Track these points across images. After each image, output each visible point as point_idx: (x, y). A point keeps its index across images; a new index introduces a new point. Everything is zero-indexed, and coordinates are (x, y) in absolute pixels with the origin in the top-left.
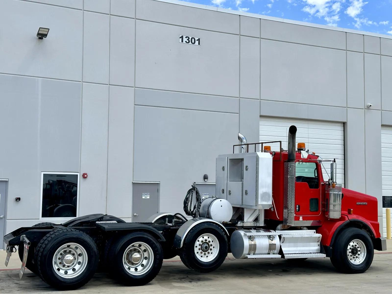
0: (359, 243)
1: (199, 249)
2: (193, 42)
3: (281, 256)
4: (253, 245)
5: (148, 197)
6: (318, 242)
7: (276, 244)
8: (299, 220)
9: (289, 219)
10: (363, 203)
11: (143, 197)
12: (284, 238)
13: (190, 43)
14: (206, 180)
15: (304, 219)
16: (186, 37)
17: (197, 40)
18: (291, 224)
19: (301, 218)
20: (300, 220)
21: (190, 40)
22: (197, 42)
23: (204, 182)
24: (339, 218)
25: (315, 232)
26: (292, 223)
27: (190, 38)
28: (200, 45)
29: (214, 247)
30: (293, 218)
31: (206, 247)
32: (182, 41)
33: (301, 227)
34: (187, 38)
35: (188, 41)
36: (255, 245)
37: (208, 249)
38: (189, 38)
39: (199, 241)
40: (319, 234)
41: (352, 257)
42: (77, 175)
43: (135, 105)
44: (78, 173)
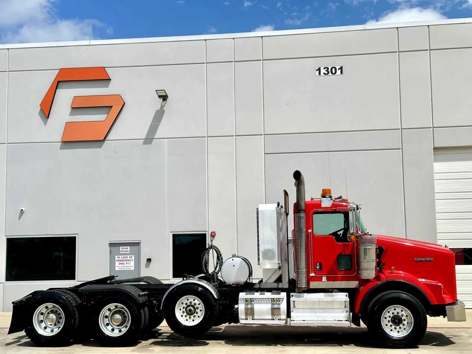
1: (183, 312)
2: (334, 72)
4: (250, 309)
6: (345, 307)
7: (280, 309)
10: (426, 259)
12: (294, 301)
13: (330, 74)
15: (328, 279)
16: (324, 69)
17: (339, 69)
19: (324, 279)
20: (323, 281)
21: (329, 70)
22: (339, 72)
24: (373, 278)
26: (302, 284)
27: (330, 68)
28: (342, 74)
29: (201, 310)
32: (320, 74)
34: (326, 69)
35: (326, 73)
36: (252, 309)
38: (328, 69)
41: (393, 327)
42: (205, 234)
43: (265, 154)
44: (207, 231)
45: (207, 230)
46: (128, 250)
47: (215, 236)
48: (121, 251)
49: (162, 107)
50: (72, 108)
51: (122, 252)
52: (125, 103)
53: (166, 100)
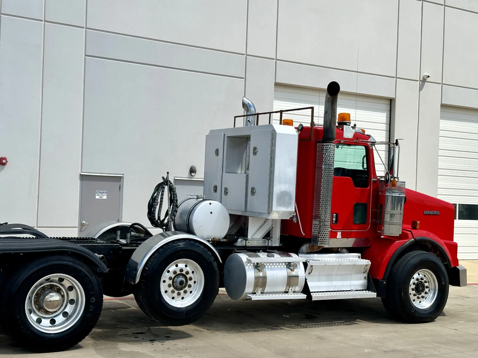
0: (427, 275)
1: (169, 286)
3: (306, 296)
4: (261, 277)
5: (105, 197)
6: (364, 272)
7: (298, 276)
8: (336, 237)
9: (321, 236)
10: (433, 212)
11: (97, 197)
12: (312, 266)
14: (193, 174)
15: (344, 236)
18: (324, 244)
19: (339, 235)
23: (191, 177)
24: (398, 235)
25: (359, 257)
26: (325, 242)
29: (195, 282)
30: (327, 235)
31: (181, 283)
33: (339, 248)
36: (265, 278)
37: (184, 285)
39: (168, 272)
40: (367, 260)
41: (416, 297)
43: (86, 55)
47: (6, 164)
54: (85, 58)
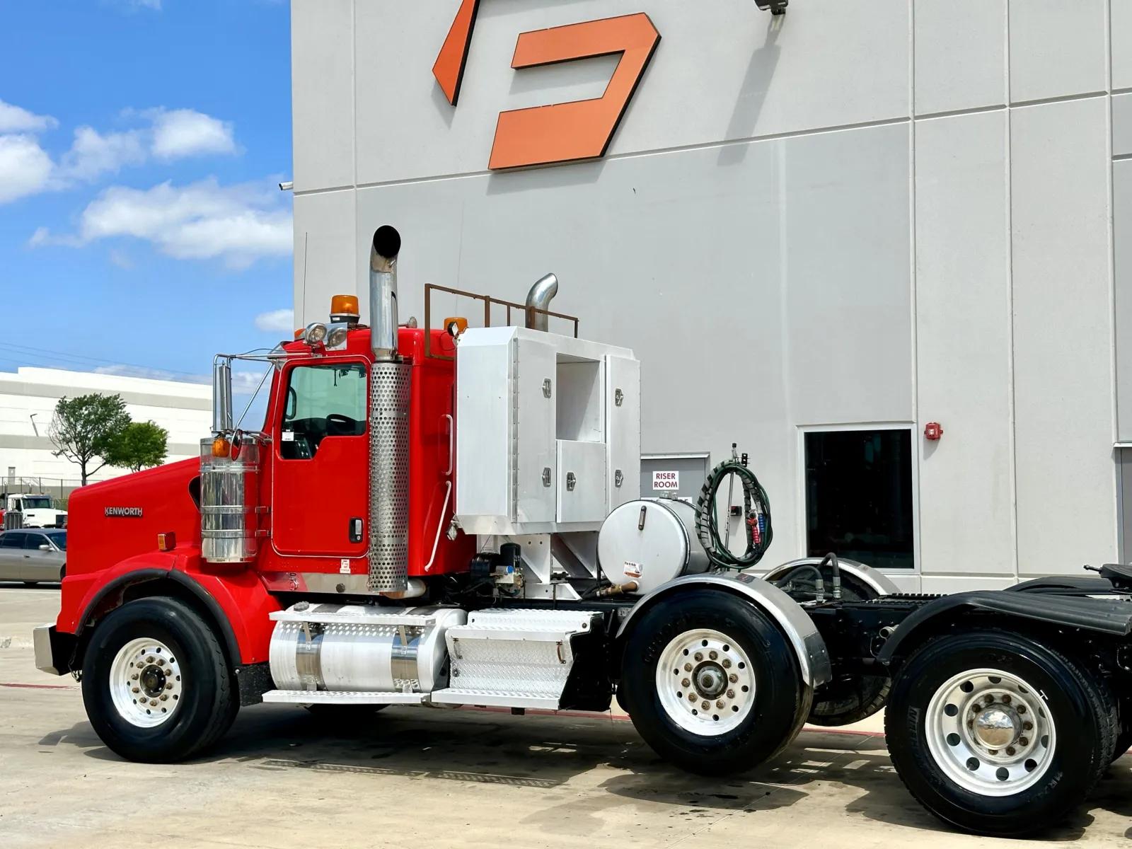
42: (909, 432)
43: (1114, 158)
44: (912, 423)
45: (914, 419)
46: (674, 481)
47: (939, 438)
48: (656, 485)
49: (772, 35)
50: (517, 69)
51: (659, 488)
52: (659, 38)
53: (784, 13)
54: (1112, 163)
